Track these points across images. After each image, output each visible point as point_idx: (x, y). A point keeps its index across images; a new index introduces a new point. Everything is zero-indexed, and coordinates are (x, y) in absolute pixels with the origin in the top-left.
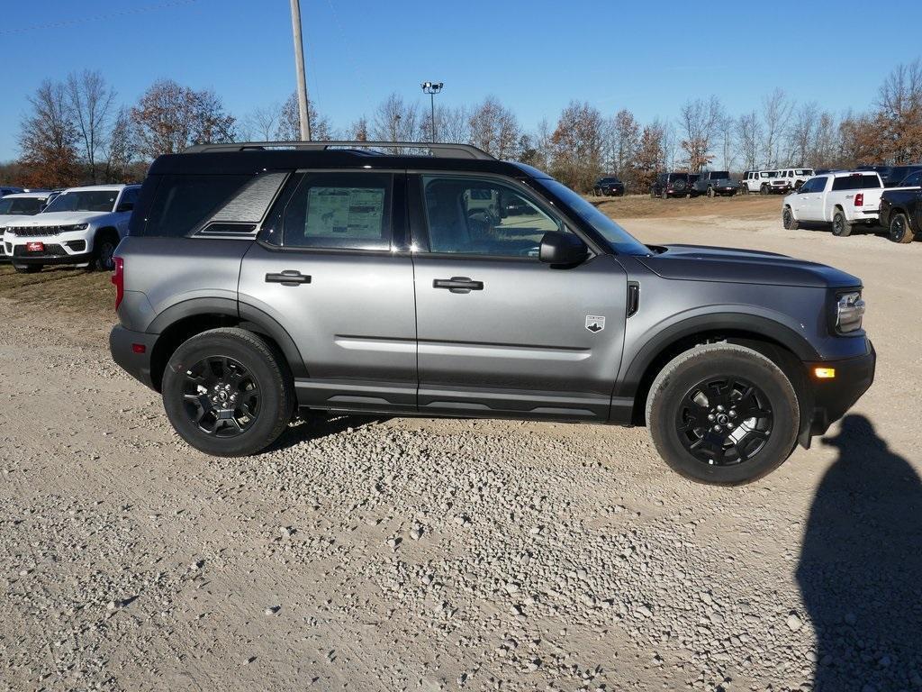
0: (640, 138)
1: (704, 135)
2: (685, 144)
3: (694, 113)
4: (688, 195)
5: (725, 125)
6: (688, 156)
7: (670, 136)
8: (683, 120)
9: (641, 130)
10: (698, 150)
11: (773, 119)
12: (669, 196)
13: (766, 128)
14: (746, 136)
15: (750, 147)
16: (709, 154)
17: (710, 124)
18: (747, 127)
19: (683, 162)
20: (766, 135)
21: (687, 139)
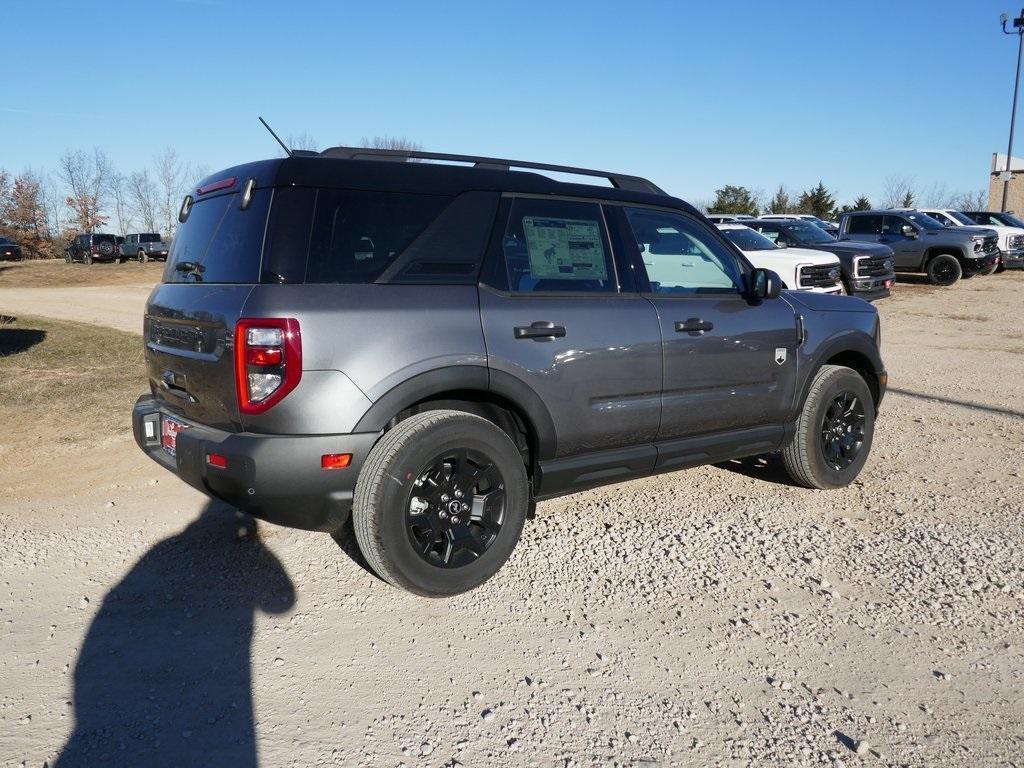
0: (11, 191)
1: (92, 192)
2: (70, 201)
3: (75, 165)
4: (118, 260)
5: (116, 181)
6: (75, 215)
7: (48, 191)
8: (65, 173)
9: (11, 181)
10: (87, 209)
11: (168, 181)
12: (95, 260)
13: (162, 188)
14: (140, 196)
15: (146, 207)
16: (100, 213)
17: (99, 180)
18: (139, 185)
19: (71, 221)
20: (163, 196)
21: (72, 196)
